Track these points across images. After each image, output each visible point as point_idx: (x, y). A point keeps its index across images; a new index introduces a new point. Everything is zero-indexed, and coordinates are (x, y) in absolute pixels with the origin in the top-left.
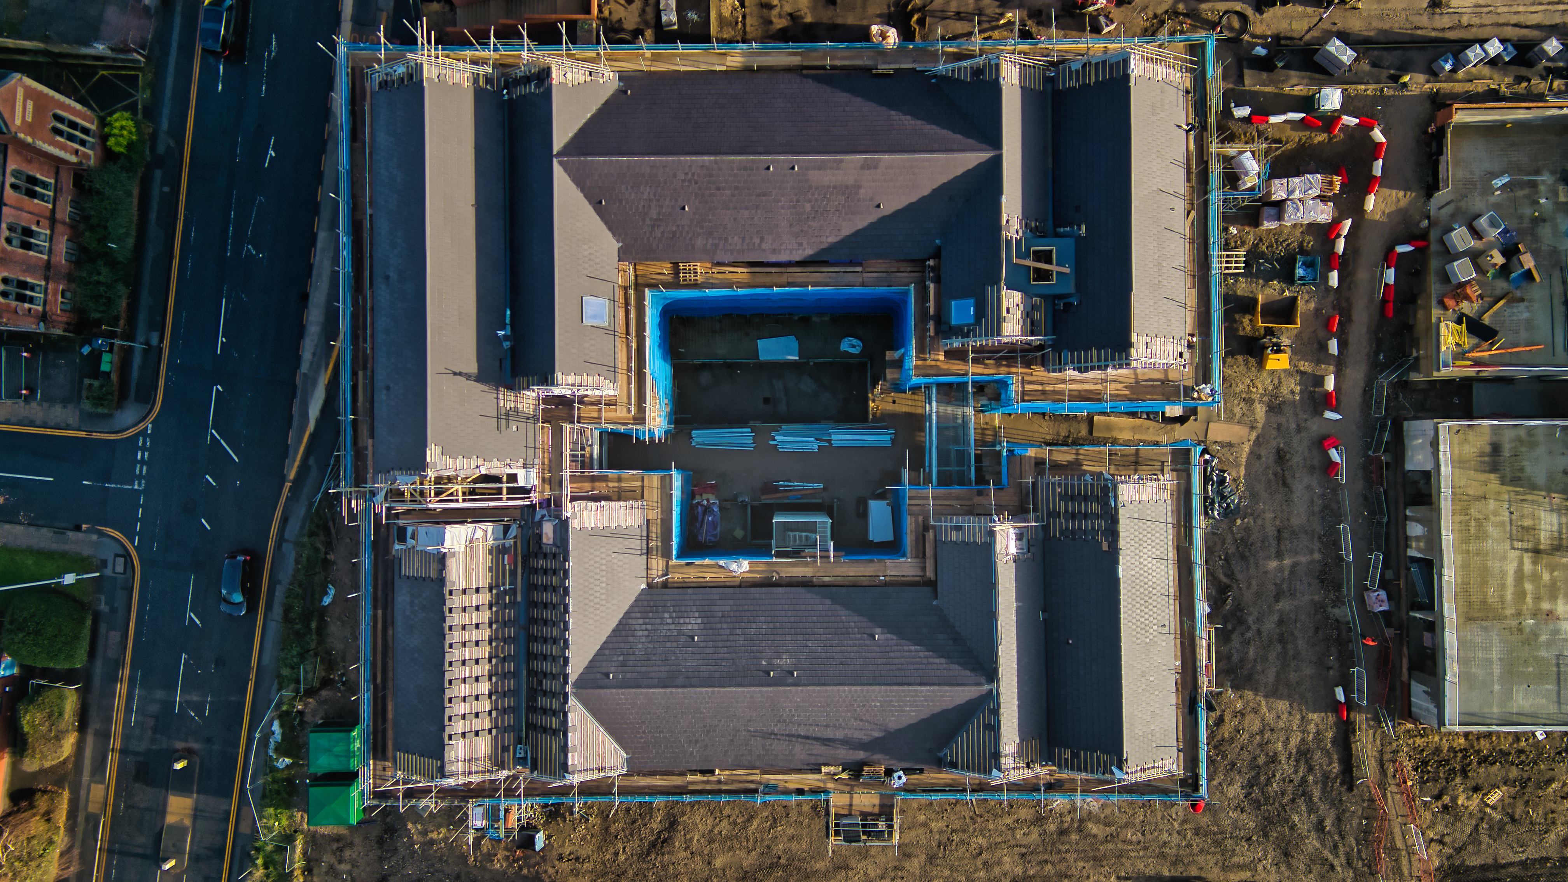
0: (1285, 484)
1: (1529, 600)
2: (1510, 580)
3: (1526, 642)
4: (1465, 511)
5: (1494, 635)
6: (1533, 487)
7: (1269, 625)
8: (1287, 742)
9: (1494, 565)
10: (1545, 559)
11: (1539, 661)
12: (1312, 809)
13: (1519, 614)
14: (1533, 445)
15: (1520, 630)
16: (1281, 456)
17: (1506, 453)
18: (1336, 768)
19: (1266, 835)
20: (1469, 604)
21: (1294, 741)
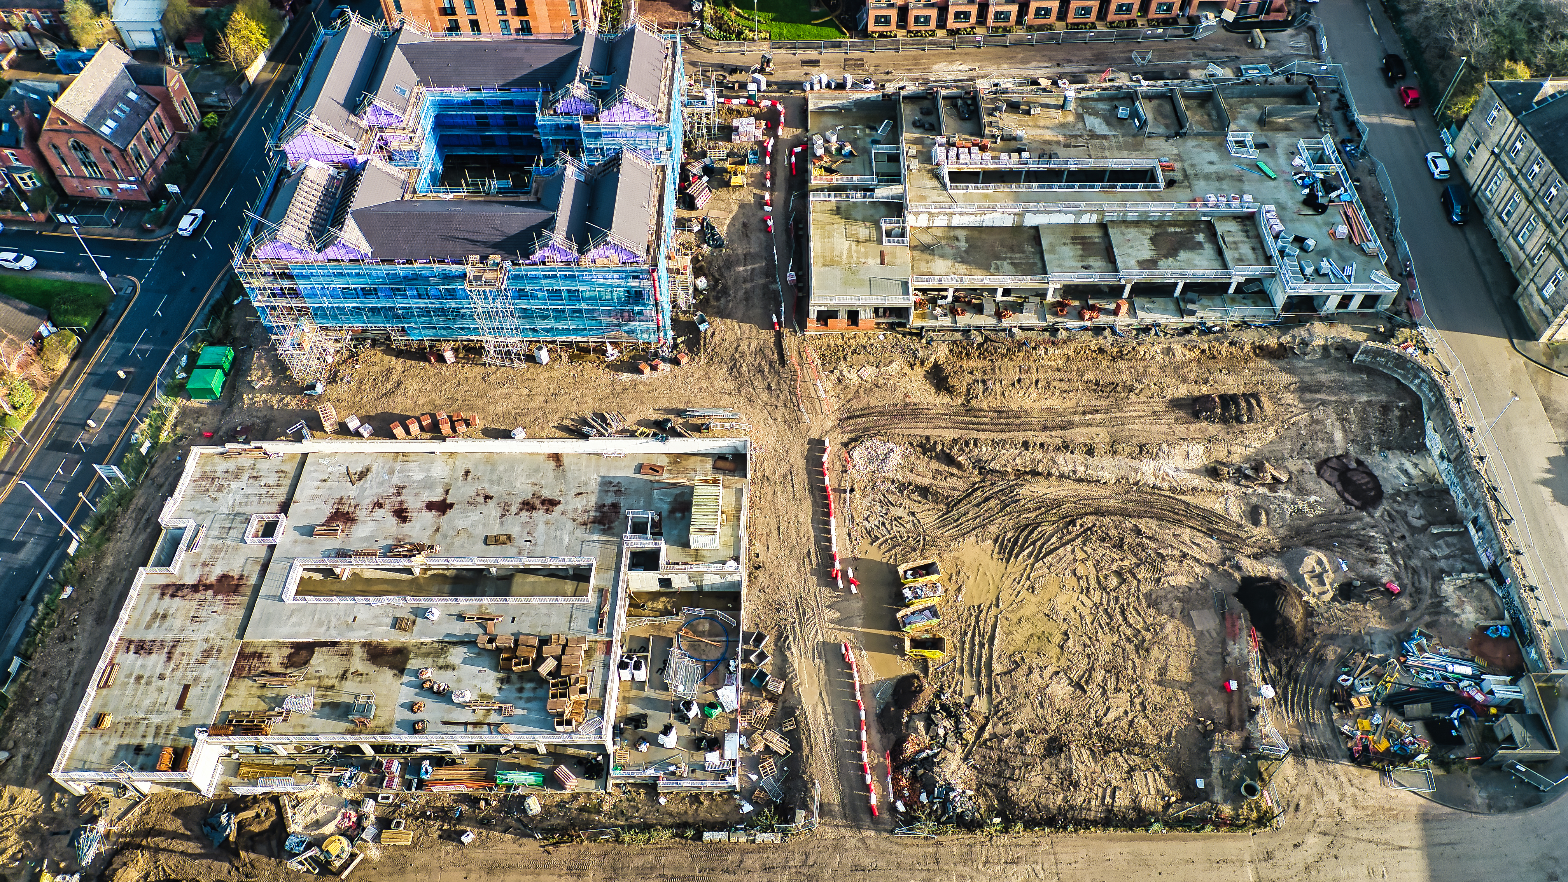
0: (747, 236)
1: (854, 258)
2: (845, 251)
3: (855, 273)
4: (822, 227)
5: (837, 270)
6: (856, 222)
7: (741, 293)
9: (837, 246)
10: (862, 244)
11: (859, 280)
13: (849, 263)
14: (859, 207)
15: (850, 269)
17: (846, 209)
18: (776, 357)
19: (740, 391)
20: (824, 260)
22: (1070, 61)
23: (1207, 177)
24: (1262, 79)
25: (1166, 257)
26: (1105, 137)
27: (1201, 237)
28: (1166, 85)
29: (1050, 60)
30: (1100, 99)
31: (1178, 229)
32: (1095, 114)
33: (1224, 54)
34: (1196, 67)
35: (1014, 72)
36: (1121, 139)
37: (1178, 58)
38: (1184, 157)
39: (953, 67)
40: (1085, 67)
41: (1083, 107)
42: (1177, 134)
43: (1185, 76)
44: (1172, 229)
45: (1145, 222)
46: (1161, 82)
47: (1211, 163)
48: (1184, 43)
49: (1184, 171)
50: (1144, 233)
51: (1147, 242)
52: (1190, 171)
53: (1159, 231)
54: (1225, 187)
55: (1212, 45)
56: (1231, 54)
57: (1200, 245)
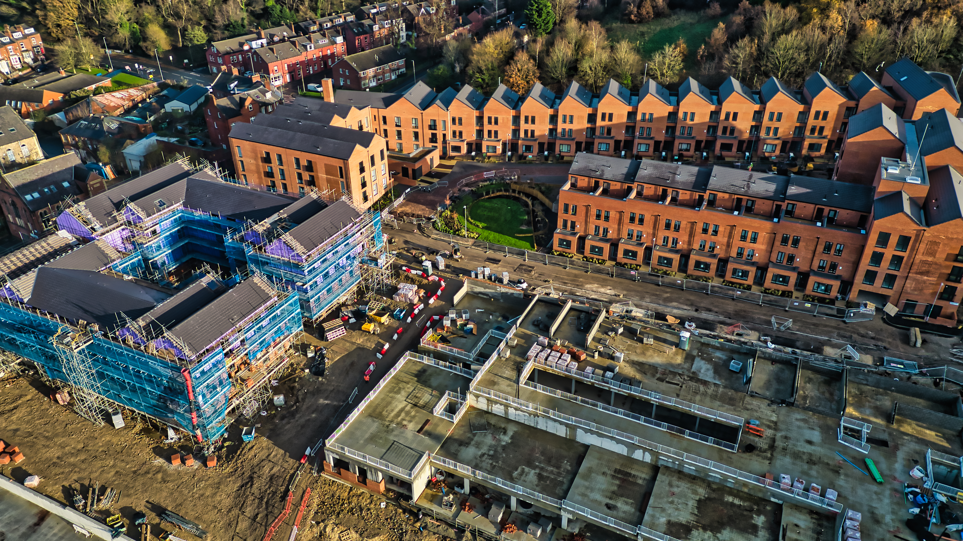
0: (347, 373)
1: (400, 418)
2: (397, 410)
3: (387, 432)
4: (397, 384)
5: (376, 425)
6: (430, 386)
7: (303, 420)
8: (272, 469)
9: (394, 403)
10: (417, 408)
11: (387, 440)
12: (259, 506)
13: (392, 421)
14: (439, 374)
15: (388, 427)
16: (352, 364)
17: (427, 373)
19: (230, 511)
20: (374, 411)
21: (275, 470)
22: (710, 310)
23: (797, 456)
24: (906, 376)
25: (705, 529)
26: (705, 383)
27: (760, 520)
28: (794, 353)
29: (692, 305)
30: (721, 348)
31: (737, 502)
32: (709, 360)
33: (873, 342)
34: (834, 346)
35: (653, 306)
36: (721, 390)
37: (821, 334)
38: (781, 426)
39: (602, 290)
40: (721, 318)
41: (700, 350)
42: (783, 402)
43: (818, 350)
44: (730, 499)
45: (703, 480)
46: (789, 350)
47: (810, 442)
48: (833, 322)
49: (774, 440)
50: (695, 492)
51: (692, 504)
52: (779, 444)
53: (713, 495)
54: (813, 473)
55: (862, 331)
56: (879, 343)
57: (754, 529)
